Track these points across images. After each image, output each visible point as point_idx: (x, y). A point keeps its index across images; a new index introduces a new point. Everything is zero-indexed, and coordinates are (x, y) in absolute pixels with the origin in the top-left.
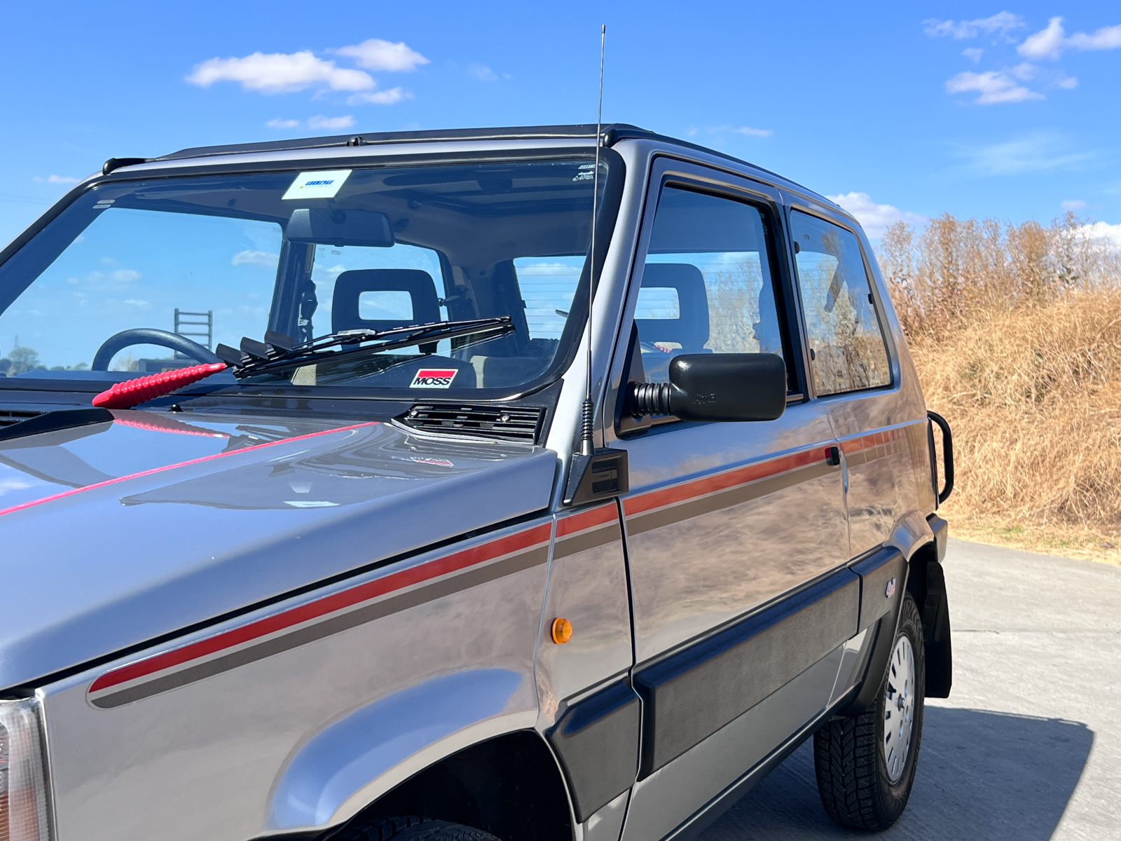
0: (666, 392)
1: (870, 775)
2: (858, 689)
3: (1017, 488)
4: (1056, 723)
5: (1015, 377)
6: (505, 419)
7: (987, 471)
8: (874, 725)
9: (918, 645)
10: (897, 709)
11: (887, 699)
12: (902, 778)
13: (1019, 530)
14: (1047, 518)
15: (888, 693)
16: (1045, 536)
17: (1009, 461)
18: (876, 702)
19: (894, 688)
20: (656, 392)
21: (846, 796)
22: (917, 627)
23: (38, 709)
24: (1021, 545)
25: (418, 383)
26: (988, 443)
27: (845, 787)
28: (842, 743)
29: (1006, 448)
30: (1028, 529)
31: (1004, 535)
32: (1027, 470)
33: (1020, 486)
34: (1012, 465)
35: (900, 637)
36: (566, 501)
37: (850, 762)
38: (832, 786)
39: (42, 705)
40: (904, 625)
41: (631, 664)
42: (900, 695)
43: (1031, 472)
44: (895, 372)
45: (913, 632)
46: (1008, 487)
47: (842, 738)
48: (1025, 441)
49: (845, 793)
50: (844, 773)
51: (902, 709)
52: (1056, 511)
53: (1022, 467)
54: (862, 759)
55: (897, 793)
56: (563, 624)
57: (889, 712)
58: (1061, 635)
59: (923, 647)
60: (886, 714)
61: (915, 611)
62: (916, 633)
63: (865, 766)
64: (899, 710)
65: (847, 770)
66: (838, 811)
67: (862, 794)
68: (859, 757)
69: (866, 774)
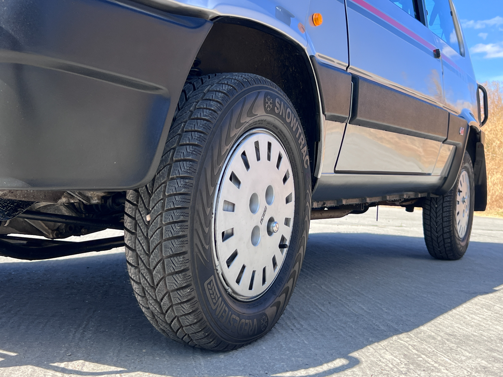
11: (458, 195)
12: (464, 239)
19: (461, 190)
22: (471, 170)
27: (437, 233)
28: (436, 210)
35: (463, 171)
37: (440, 220)
38: (431, 232)
40: (465, 165)
41: (348, 65)
42: (463, 196)
44: (462, 50)
45: (469, 172)
47: (436, 208)
49: (437, 236)
50: (437, 225)
55: (462, 244)
56: (317, 20)
57: (458, 202)
63: (447, 221)
64: (463, 204)
65: (439, 223)
66: (433, 247)
67: (446, 236)
68: (445, 217)
69: (447, 225)
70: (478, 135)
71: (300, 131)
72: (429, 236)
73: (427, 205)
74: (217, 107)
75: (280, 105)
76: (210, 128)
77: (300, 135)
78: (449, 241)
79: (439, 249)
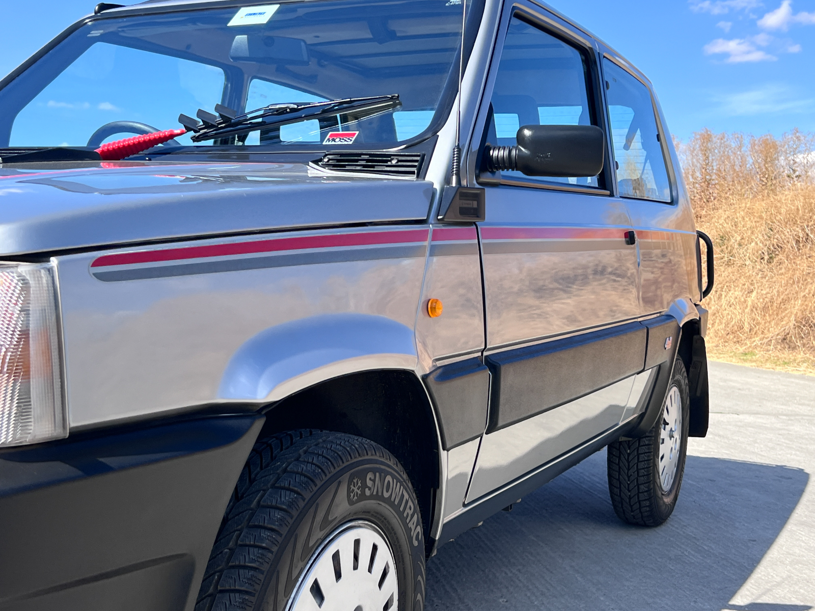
0: (514, 152)
1: (649, 482)
2: (642, 416)
3: (752, 325)
4: (782, 468)
5: (753, 244)
6: (394, 162)
7: (730, 313)
8: (653, 446)
9: (685, 396)
10: (669, 438)
11: (662, 430)
12: (671, 491)
13: (753, 354)
14: (773, 346)
15: (663, 425)
16: (772, 358)
17: (747, 306)
18: (654, 429)
19: (667, 421)
20: (506, 152)
21: (630, 498)
22: (684, 382)
23: (52, 271)
24: (754, 364)
25: (329, 141)
26: (732, 292)
27: (629, 491)
28: (628, 458)
29: (745, 296)
30: (759, 354)
31: (742, 358)
32: (759, 312)
33: (754, 323)
34: (749, 308)
35: (672, 387)
36: (439, 217)
37: (633, 473)
38: (620, 491)
39: (56, 269)
40: (676, 378)
41: (484, 347)
42: (671, 429)
43: (763, 313)
44: (674, 194)
45: (681, 385)
46: (746, 324)
47: (629, 455)
48: (759, 291)
49: (630, 496)
50: (629, 481)
51: (672, 438)
52: (780, 341)
53: (756, 310)
54: (643, 471)
55: (667, 500)
56: (436, 303)
57: (663, 440)
58: (785, 417)
59: (688, 398)
60: (661, 441)
61: (684, 369)
62: (684, 387)
63: (645, 475)
64: (671, 439)
65: (632, 478)
66: (623, 510)
67: (642, 497)
68: (641, 469)
69: (645, 482)
70: (697, 325)
71: (406, 496)
72: (617, 495)
73: (614, 449)
74: (272, 540)
75: (374, 481)
76: (258, 582)
77: (407, 502)
78: (648, 503)
79: (632, 514)
